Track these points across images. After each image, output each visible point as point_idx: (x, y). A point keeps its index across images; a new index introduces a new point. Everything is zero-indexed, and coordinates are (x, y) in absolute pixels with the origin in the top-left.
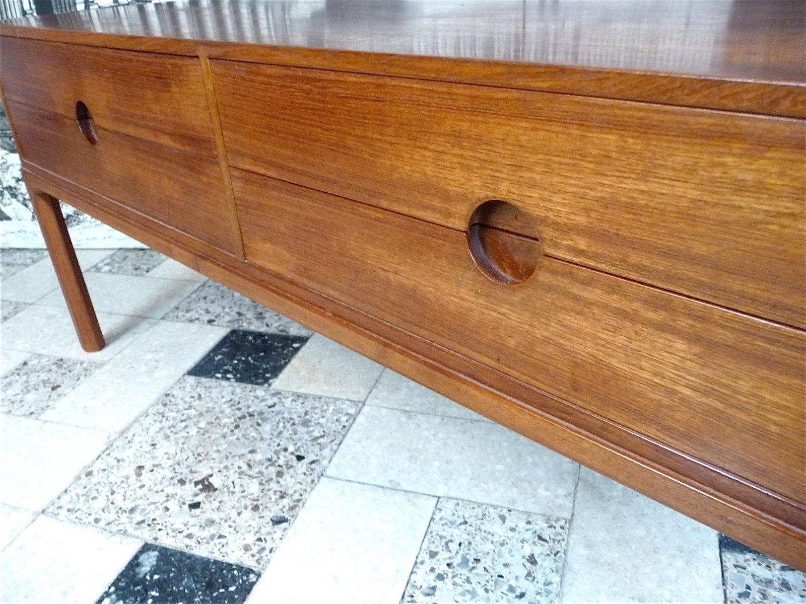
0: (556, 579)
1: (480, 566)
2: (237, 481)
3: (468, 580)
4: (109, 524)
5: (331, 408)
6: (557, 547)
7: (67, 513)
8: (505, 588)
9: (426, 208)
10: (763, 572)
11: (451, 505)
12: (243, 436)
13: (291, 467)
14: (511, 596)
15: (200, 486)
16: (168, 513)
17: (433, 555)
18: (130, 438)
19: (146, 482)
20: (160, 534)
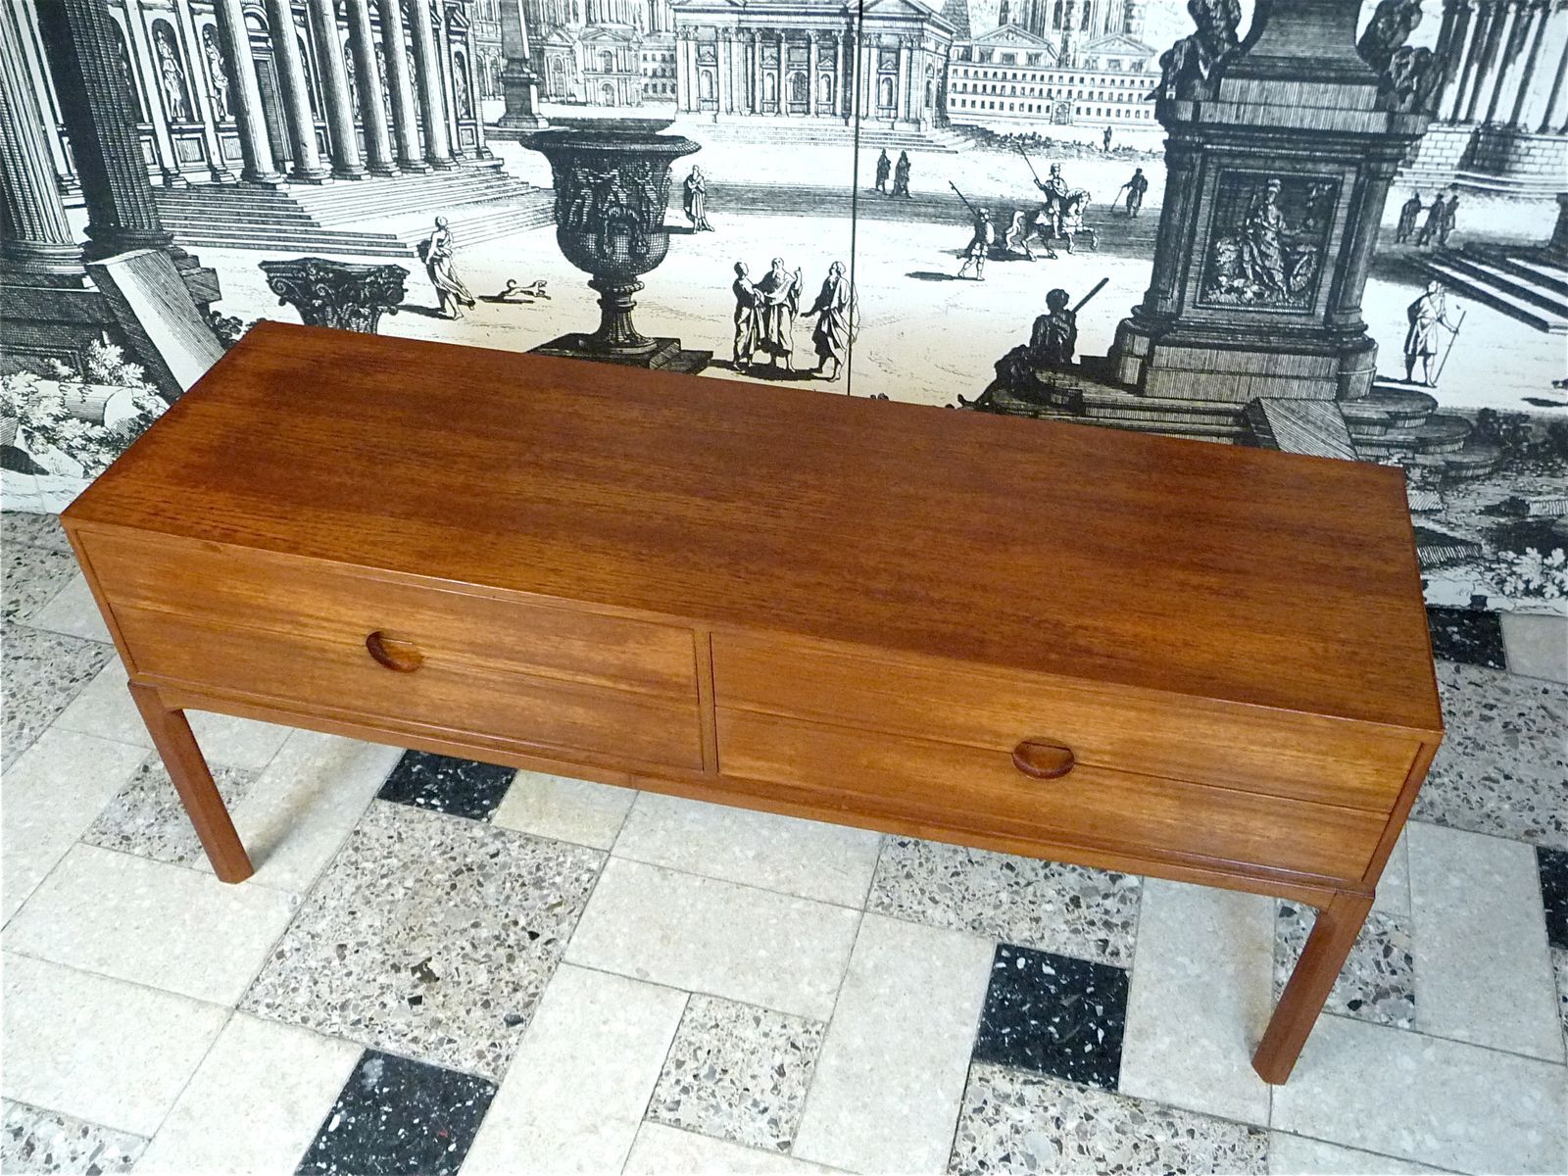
0: (801, 1092)
1: (727, 1077)
2: (461, 967)
3: (713, 1094)
4: (319, 1024)
5: (569, 859)
6: (810, 1057)
7: (267, 1010)
8: (750, 1102)
10: (1004, 1085)
11: (702, 1003)
12: (463, 901)
13: (524, 948)
14: (755, 1110)
15: (418, 975)
16: (386, 1010)
17: (680, 1064)
18: (321, 902)
19: (352, 968)
20: (382, 1037)
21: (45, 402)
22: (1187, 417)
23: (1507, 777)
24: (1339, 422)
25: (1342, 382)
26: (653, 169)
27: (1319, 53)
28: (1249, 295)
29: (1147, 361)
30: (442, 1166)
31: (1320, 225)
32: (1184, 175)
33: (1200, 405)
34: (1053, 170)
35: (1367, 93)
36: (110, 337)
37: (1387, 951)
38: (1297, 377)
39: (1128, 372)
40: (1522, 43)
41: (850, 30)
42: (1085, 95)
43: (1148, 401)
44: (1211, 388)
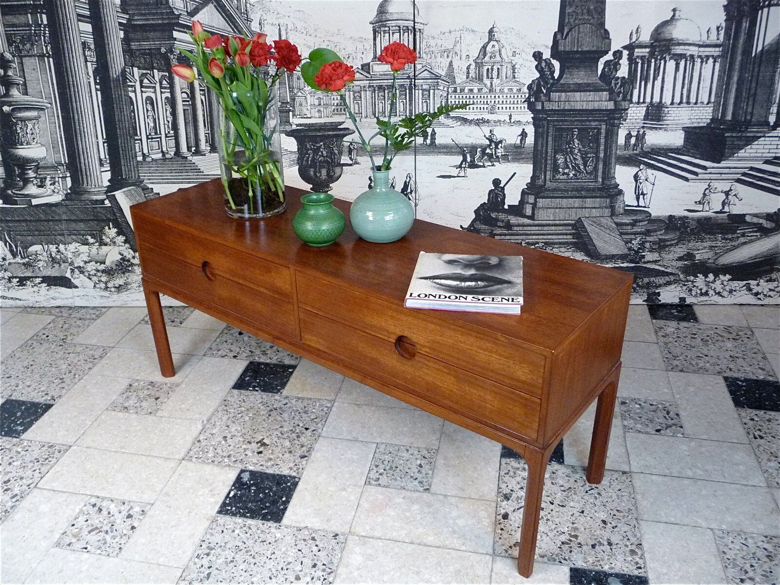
0: (431, 472)
1: (398, 470)
2: (278, 441)
3: (393, 475)
4: (220, 462)
5: (318, 404)
6: (432, 460)
7: (196, 459)
8: (409, 477)
9: (381, 334)
10: (516, 465)
11: (383, 446)
12: (275, 419)
13: (303, 433)
14: (412, 479)
15: (260, 444)
16: (248, 456)
17: (377, 466)
18: (213, 423)
19: (231, 444)
20: (247, 465)
21: (81, 256)
22: (553, 228)
23: (706, 356)
24: (614, 225)
25: (612, 208)
26: (336, 141)
27: (586, 81)
28: (571, 175)
29: (534, 205)
30: (280, 506)
31: (595, 145)
32: (540, 130)
33: (557, 222)
34: (491, 131)
35: (605, 94)
36: (113, 224)
37: (668, 413)
38: (594, 208)
39: (527, 210)
40: (659, 73)
41: (411, 84)
42: (501, 102)
43: (536, 222)
44: (561, 214)
